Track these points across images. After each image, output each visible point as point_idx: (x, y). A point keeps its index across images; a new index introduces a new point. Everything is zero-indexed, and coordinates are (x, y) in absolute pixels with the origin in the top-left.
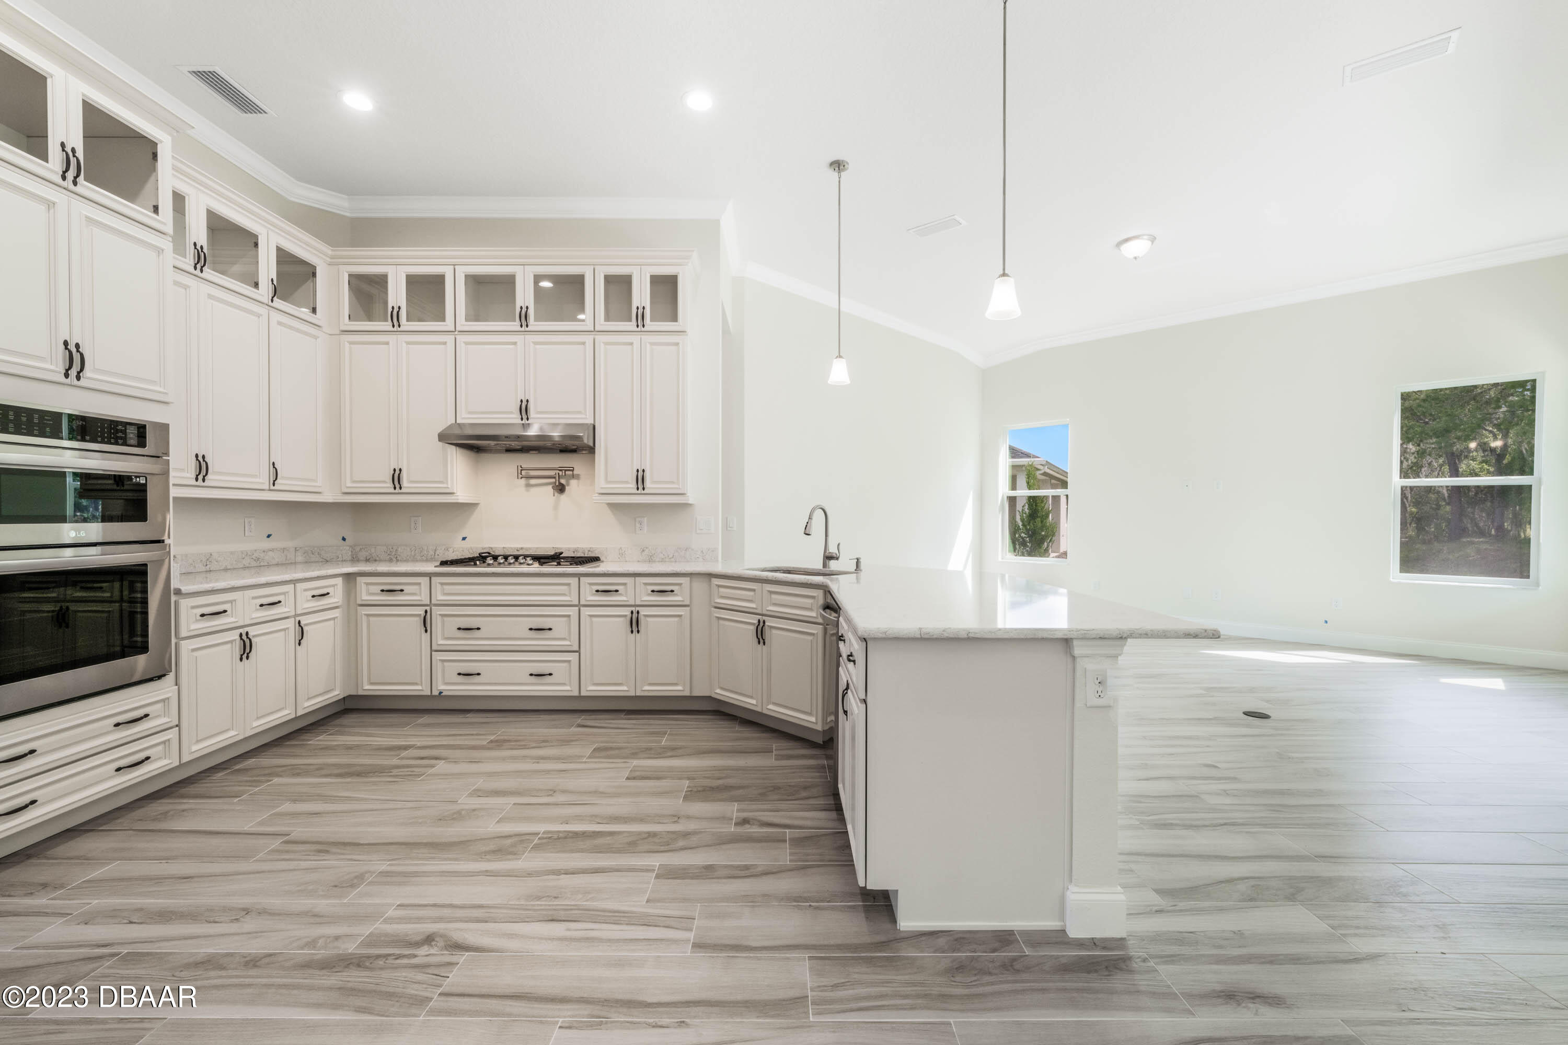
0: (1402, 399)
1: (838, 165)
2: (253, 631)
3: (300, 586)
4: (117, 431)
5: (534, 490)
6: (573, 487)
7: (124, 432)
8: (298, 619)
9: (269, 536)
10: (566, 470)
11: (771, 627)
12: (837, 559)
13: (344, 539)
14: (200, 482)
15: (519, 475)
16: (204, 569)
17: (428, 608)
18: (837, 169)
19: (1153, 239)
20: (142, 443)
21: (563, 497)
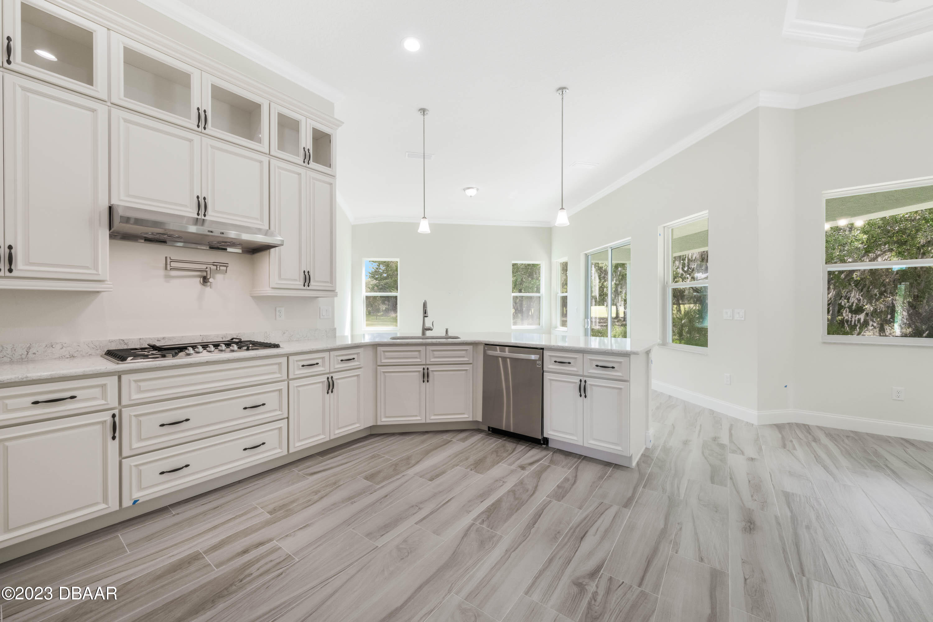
0: (513, 266)
1: (423, 111)
5: (175, 283)
6: (217, 280)
10: (220, 266)
11: (432, 371)
12: (432, 330)
15: (168, 266)
17: (116, 412)
18: (422, 113)
19: (478, 190)
21: (208, 289)
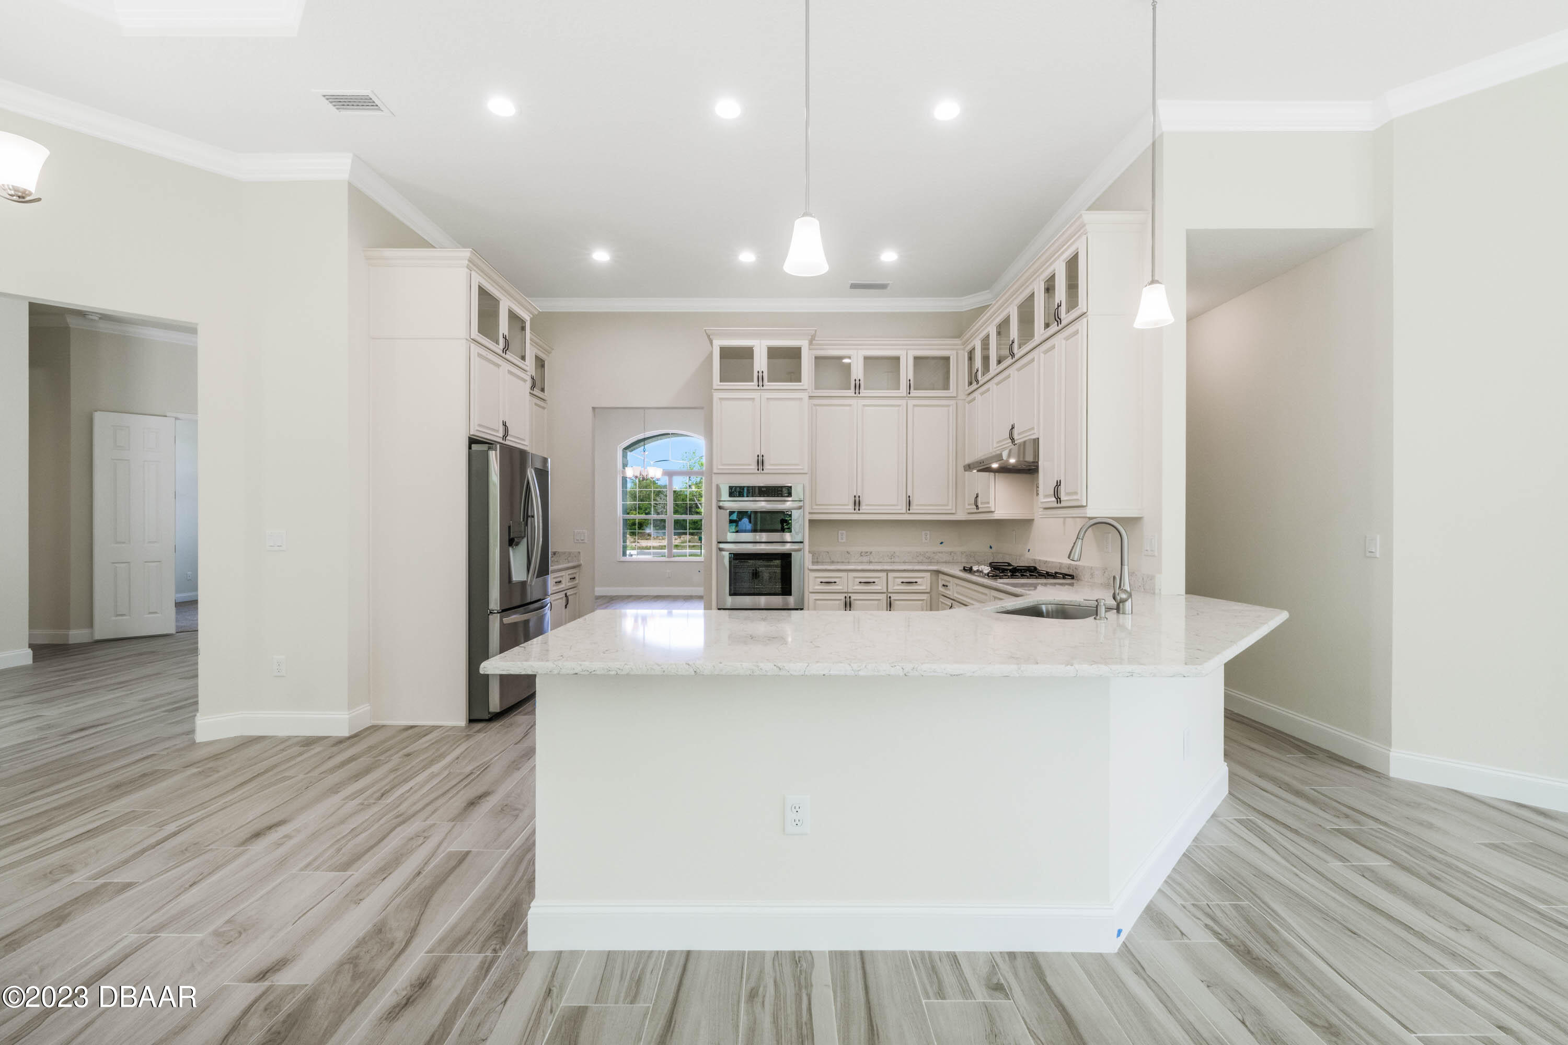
2: (853, 597)
3: (891, 575)
4: (778, 491)
7: (782, 491)
8: (889, 595)
9: (942, 543)
13: (991, 547)
14: (857, 511)
16: (890, 560)
20: (790, 495)
